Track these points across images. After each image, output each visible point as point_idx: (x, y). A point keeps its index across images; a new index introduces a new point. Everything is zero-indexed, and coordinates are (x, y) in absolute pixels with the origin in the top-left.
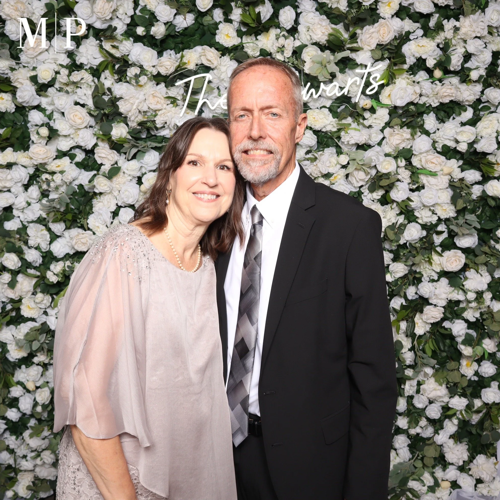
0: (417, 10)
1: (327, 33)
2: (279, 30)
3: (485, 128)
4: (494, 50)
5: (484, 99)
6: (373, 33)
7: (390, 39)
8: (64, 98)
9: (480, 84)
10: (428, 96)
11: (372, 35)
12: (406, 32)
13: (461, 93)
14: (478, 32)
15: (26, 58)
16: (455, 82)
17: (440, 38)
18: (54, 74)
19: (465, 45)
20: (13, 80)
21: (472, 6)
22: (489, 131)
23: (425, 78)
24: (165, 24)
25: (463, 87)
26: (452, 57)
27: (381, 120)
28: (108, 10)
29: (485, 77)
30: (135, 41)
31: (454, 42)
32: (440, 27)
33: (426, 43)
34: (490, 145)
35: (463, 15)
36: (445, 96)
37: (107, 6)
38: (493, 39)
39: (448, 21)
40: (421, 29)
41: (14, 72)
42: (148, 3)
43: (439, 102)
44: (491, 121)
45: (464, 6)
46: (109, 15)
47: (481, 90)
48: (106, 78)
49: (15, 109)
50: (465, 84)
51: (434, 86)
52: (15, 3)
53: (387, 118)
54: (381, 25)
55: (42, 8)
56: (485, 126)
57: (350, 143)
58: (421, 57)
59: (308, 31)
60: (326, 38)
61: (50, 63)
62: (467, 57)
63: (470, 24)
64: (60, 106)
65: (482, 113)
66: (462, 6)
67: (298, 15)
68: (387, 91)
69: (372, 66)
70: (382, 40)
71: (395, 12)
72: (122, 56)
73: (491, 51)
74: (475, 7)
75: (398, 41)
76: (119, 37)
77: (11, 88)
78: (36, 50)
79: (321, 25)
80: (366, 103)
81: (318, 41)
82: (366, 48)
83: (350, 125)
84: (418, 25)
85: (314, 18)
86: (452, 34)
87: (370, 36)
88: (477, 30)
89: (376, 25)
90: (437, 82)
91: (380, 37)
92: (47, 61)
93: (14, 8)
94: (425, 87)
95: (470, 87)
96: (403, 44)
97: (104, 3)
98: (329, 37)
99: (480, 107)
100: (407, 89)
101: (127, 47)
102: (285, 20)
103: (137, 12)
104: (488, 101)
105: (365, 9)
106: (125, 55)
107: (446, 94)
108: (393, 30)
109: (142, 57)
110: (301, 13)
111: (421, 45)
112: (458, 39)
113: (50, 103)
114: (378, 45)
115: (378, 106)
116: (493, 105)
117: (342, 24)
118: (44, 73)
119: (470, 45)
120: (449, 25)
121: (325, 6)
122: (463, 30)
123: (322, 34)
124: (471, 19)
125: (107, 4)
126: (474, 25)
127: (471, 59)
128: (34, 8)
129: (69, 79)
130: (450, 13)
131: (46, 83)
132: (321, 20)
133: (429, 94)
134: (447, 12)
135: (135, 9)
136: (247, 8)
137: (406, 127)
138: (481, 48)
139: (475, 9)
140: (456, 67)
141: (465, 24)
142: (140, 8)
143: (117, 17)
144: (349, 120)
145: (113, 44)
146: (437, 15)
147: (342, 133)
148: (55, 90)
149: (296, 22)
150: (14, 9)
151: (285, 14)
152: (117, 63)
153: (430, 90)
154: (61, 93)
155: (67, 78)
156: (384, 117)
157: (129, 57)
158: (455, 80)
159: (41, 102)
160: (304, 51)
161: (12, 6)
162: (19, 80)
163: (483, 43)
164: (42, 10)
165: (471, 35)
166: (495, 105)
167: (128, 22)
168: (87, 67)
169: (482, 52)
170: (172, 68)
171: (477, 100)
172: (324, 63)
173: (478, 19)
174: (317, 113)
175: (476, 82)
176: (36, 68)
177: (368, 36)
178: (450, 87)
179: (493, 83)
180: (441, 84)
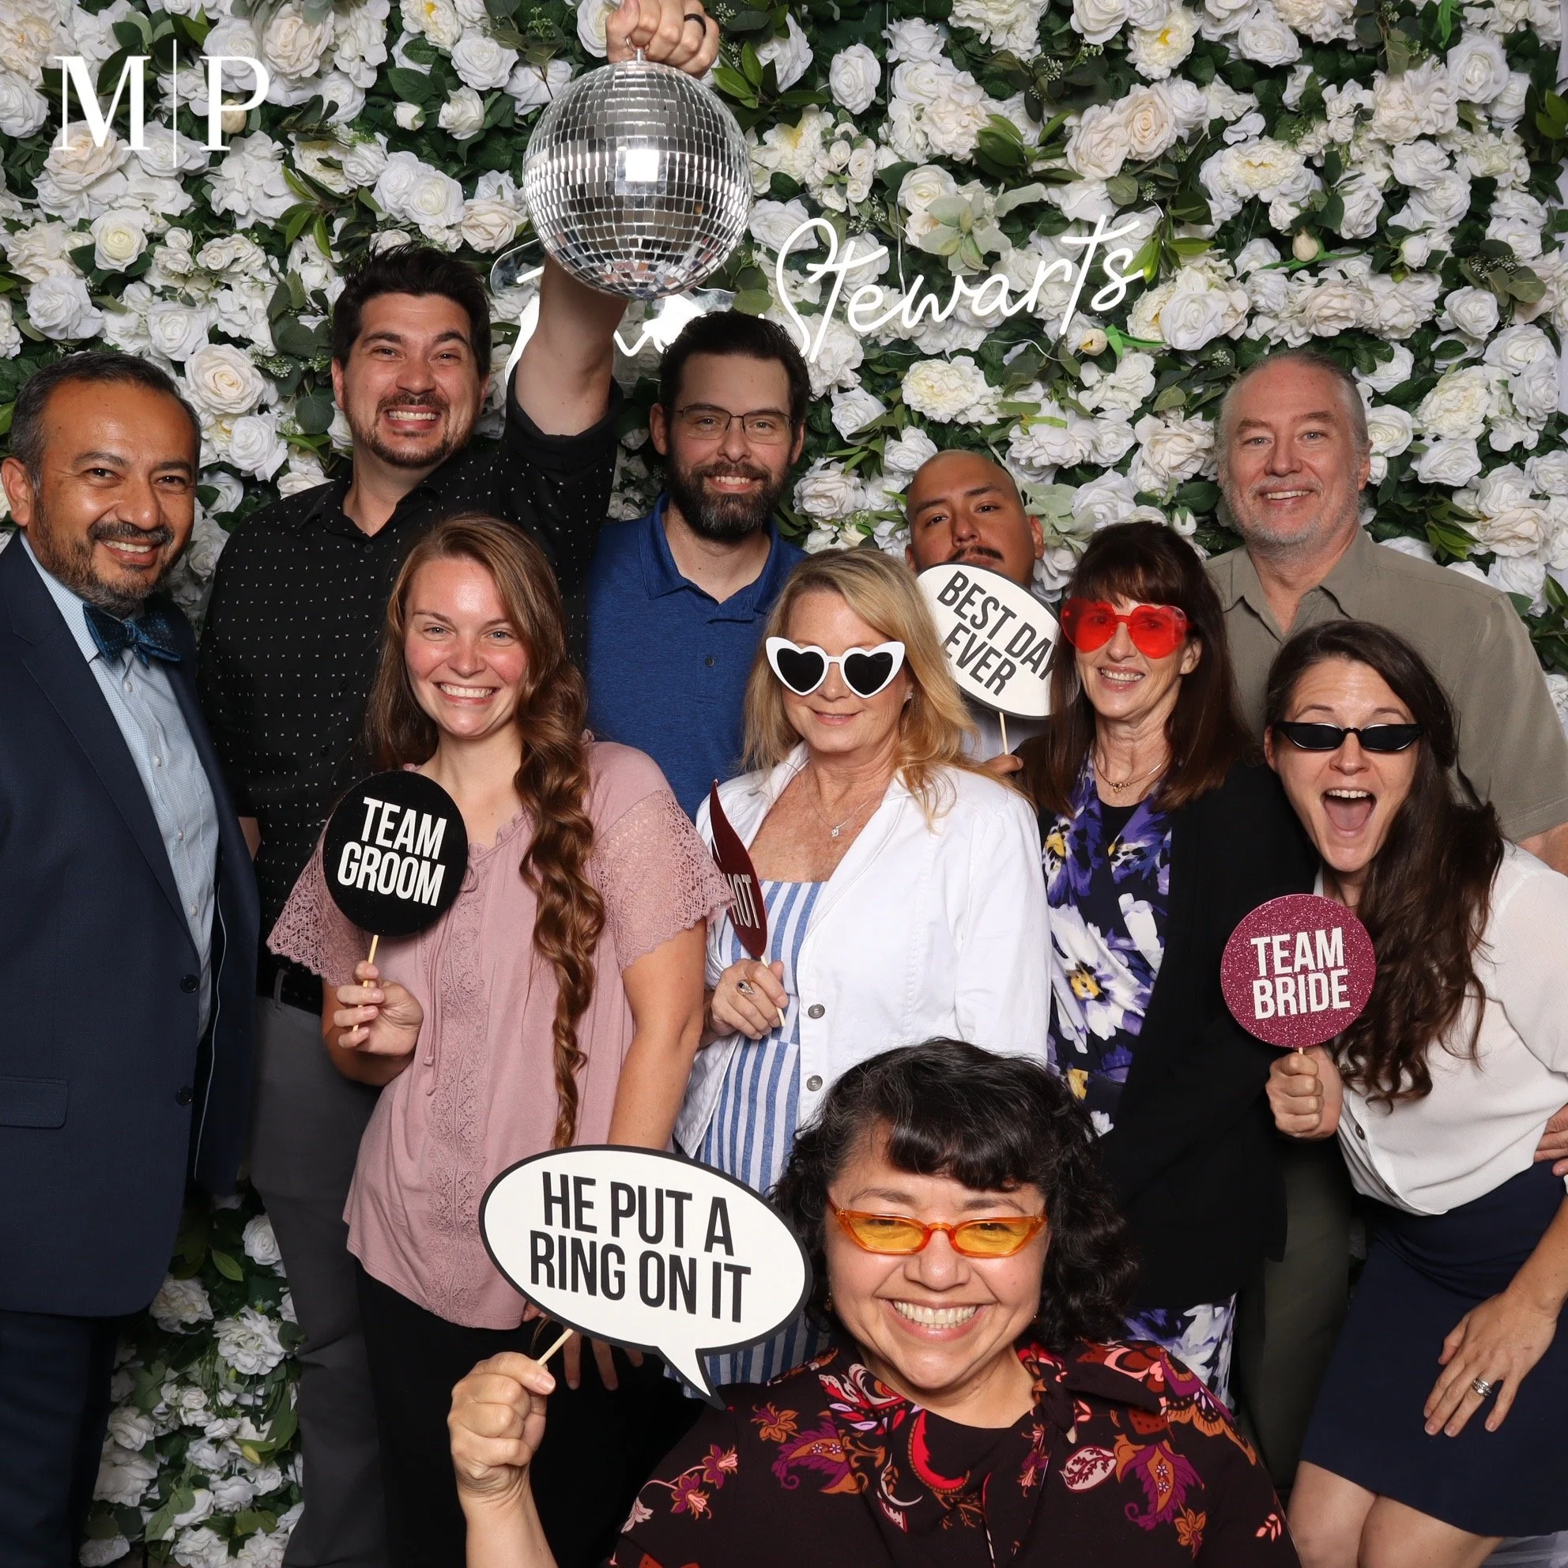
0: (1249, 56)
1: (974, 129)
2: (829, 119)
3: (1447, 410)
4: (1478, 174)
5: (1445, 321)
6: (1111, 127)
7: (1164, 146)
8: (180, 319)
9: (1434, 278)
10: (1276, 316)
11: (1111, 136)
12: (1212, 121)
13: (1376, 306)
14: (1428, 122)
15: (57, 193)
16: (1360, 270)
17: (1314, 142)
18: (146, 242)
19: (1388, 159)
20: (14, 258)
21: (1411, 48)
22: (1460, 419)
23: (1268, 261)
24: (483, 95)
25: (1383, 286)
26: (1345, 199)
27: (1130, 392)
28: (307, 50)
29: (1450, 254)
30: (392, 147)
31: (1355, 152)
32: (1314, 108)
33: (1271, 157)
34: (1459, 462)
35: (1384, 68)
36: (1327, 319)
37: (306, 37)
38: (1472, 142)
39: (1340, 89)
40: (1258, 111)
41: (18, 234)
42: (432, 27)
43: (1307, 333)
44: (1465, 389)
45: (1387, 47)
46: (311, 64)
47: (1436, 295)
48: (305, 260)
49: (22, 346)
50: (1387, 277)
51: (1294, 286)
52: (19, 23)
53: (1148, 385)
54: (1138, 104)
55: (103, 37)
56: (1449, 405)
57: (1037, 463)
58: (1256, 197)
59: (919, 118)
60: (973, 143)
61: (131, 208)
62: (1397, 196)
63: (1403, 99)
64: (168, 344)
65: (1440, 364)
66: (1381, 46)
67: (888, 69)
68: (1149, 302)
69: (1110, 225)
70: (1139, 148)
71: (1182, 59)
72: (353, 191)
73: (1469, 178)
74: (1422, 49)
75: (1190, 150)
76: (345, 134)
77: (12, 284)
78: (90, 168)
79: (958, 105)
80: (1090, 337)
81: (949, 151)
82: (1091, 172)
83: (1037, 406)
84: (1250, 100)
85: (936, 79)
86: (1351, 130)
87: (1104, 139)
88: (1425, 115)
89: (1122, 103)
90: (1304, 274)
91: (1134, 141)
92: (121, 202)
93: (17, 37)
94: (1264, 290)
95: (1404, 286)
96: (1204, 158)
97: (295, 28)
98: (980, 140)
99: (1434, 347)
100: (1209, 300)
101: (368, 166)
102: (848, 86)
103: (397, 51)
104: (1457, 330)
105: (1090, 55)
106: (361, 187)
107: (1327, 312)
108: (1171, 121)
109: (415, 200)
110: (898, 62)
111: (1256, 161)
112: (1370, 141)
113: (133, 331)
114: (1126, 161)
115: (1125, 346)
116: (1474, 341)
117: (1020, 97)
118: (116, 239)
119: (1402, 162)
120: (1341, 100)
121: (969, 40)
122: (1383, 117)
123: (960, 130)
124: (1406, 83)
125: (305, 31)
126: (1417, 100)
127: (1410, 201)
128: (77, 36)
129: (195, 262)
130: (1347, 63)
131: (123, 270)
132: (958, 88)
133: (1276, 308)
134: (1338, 60)
135: (389, 43)
136: (734, 48)
137: (1200, 415)
138: (1435, 170)
139: (1420, 55)
140: (1360, 230)
141: (1389, 97)
142: (404, 40)
143: (336, 68)
144: (1037, 391)
145: (324, 156)
146: (1308, 70)
147: (1014, 433)
148: (147, 292)
149: (884, 90)
150: (16, 42)
151: (849, 68)
152: (340, 212)
153: (1281, 297)
154: (170, 305)
155: (187, 257)
156: (1140, 383)
157: (373, 195)
158: (1358, 266)
159: (103, 330)
160: (905, 180)
161: (11, 31)
162: (36, 260)
163: (1442, 155)
164: (101, 43)
165: (1406, 130)
166: (1478, 340)
167: (370, 85)
168: (248, 223)
169: (1439, 181)
170: (507, 231)
171: (1424, 324)
172: (966, 224)
173: (1428, 83)
174: (941, 373)
175: (1420, 270)
176: (90, 222)
177: (1097, 138)
178: (1340, 291)
179: (1472, 273)
180: (1315, 280)
